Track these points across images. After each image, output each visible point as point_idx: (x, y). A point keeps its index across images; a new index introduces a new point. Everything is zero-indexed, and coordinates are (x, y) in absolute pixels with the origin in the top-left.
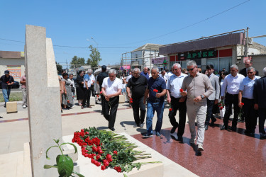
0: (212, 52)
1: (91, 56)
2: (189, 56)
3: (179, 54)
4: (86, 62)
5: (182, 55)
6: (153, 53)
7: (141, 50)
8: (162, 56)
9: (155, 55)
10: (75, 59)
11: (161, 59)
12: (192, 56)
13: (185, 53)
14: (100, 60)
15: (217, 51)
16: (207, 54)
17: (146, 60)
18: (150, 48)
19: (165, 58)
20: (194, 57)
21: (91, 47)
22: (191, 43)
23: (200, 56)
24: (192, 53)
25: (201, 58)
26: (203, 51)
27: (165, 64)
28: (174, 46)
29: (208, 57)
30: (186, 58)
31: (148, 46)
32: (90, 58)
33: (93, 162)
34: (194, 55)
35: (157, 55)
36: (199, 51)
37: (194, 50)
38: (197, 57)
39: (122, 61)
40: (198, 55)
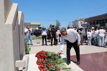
2: (99, 22)
3: (94, 21)
5: (96, 22)
7: (77, 21)
8: (86, 23)
9: (83, 23)
10: (51, 25)
11: (86, 24)
13: (97, 21)
14: (60, 25)
17: (79, 25)
19: (87, 24)
20: (101, 22)
21: (56, 20)
23: (105, 22)
24: (100, 21)
25: (105, 23)
26: (106, 20)
27: (88, 26)
28: (92, 18)
30: (97, 23)
31: (80, 19)
32: (56, 25)
34: (102, 22)
35: (84, 22)
36: (104, 20)
37: (102, 19)
38: (103, 23)
39: (69, 25)
40: (103, 22)
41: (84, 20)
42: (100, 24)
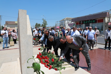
0: (94, 21)
2: (84, 22)
3: (80, 21)
4: (41, 26)
6: (69, 21)
7: (64, 20)
9: (70, 22)
10: (37, 24)
11: (72, 24)
12: (85, 22)
13: (83, 21)
14: (47, 24)
15: (97, 20)
16: (92, 21)
17: (66, 24)
18: (67, 19)
19: (74, 24)
20: (86, 23)
21: (43, 19)
22: (85, 17)
24: (85, 21)
28: (78, 18)
29: (92, 23)
31: (67, 18)
32: (43, 24)
33: (45, 66)
34: (87, 22)
35: (71, 22)
37: (87, 20)
38: (88, 23)
39: (56, 25)
41: (71, 20)
42: (85, 24)
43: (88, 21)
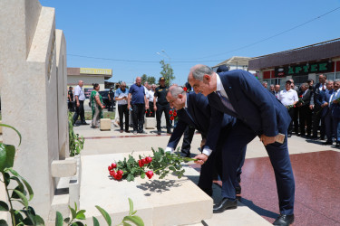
0: (326, 65)
1: (162, 73)
2: (291, 71)
3: (277, 68)
4: (156, 82)
5: (281, 70)
8: (253, 72)
10: (144, 78)
12: (294, 70)
13: (286, 67)
14: (172, 78)
15: (333, 63)
16: (318, 68)
18: (236, 62)
19: (256, 75)
20: (297, 72)
23: (306, 70)
24: (294, 66)
25: (307, 74)
26: (312, 63)
28: (269, 57)
29: (319, 72)
30: (285, 74)
31: (235, 59)
34: (298, 70)
36: (305, 63)
37: (298, 62)
38: (302, 72)
40: (303, 70)
41: (247, 63)
42: (293, 75)
43: (302, 65)
